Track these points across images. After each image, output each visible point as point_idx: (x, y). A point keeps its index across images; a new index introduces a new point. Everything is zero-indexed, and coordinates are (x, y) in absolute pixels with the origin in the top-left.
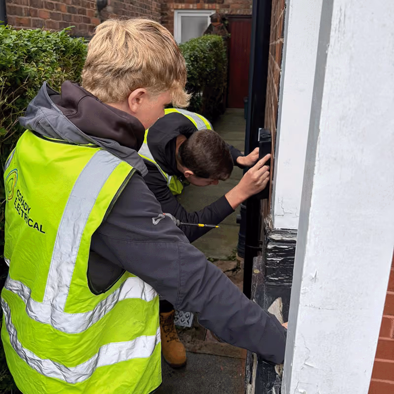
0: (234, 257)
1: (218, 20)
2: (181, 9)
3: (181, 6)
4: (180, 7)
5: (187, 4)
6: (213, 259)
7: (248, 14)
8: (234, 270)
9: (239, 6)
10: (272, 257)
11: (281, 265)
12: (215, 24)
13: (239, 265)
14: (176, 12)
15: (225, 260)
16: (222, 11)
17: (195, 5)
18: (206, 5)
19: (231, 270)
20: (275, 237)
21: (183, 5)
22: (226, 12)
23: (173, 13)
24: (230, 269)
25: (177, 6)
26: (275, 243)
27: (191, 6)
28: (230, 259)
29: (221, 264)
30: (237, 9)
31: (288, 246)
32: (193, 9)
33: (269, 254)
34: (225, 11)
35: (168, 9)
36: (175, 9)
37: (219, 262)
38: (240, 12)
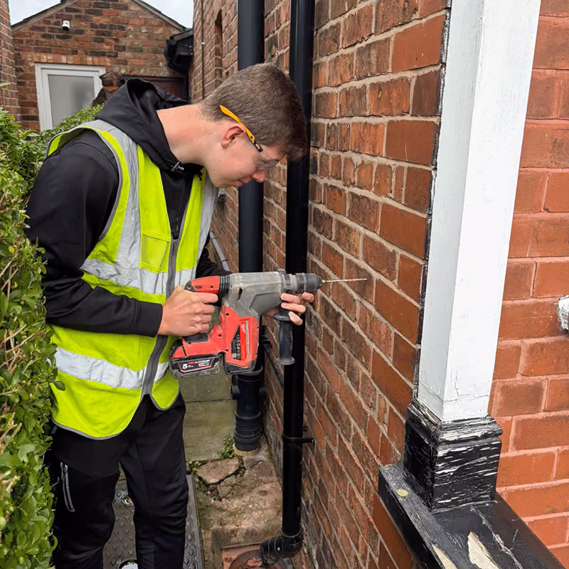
0: (231, 452)
1: (115, 82)
2: (47, 63)
3: (45, 57)
4: (45, 60)
5: (56, 56)
6: (200, 462)
7: (157, 75)
8: (236, 473)
9: (142, 62)
10: (443, 469)
11: (455, 479)
12: (110, 89)
13: (243, 464)
14: (38, 68)
15: (218, 460)
16: (116, 69)
17: (71, 58)
18: (90, 59)
19: (232, 474)
20: (449, 436)
21: (50, 57)
22: (123, 71)
23: (33, 68)
24: (230, 473)
25: (40, 58)
26: (447, 446)
27: (64, 59)
28: (225, 457)
29: (214, 468)
30: (140, 67)
31: (466, 446)
32: (67, 64)
33: (440, 465)
34: (121, 69)
35: (22, 62)
36: (35, 62)
37: (210, 465)
38: (144, 72)
